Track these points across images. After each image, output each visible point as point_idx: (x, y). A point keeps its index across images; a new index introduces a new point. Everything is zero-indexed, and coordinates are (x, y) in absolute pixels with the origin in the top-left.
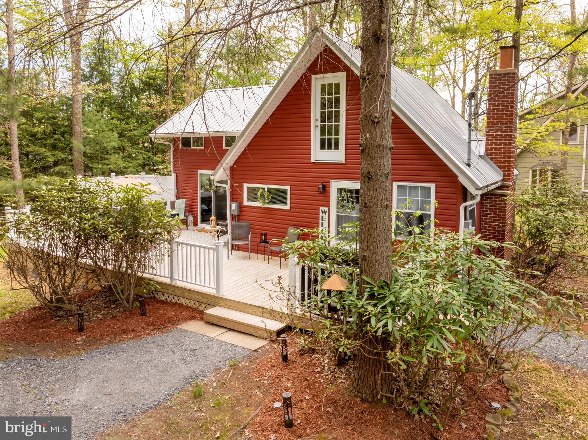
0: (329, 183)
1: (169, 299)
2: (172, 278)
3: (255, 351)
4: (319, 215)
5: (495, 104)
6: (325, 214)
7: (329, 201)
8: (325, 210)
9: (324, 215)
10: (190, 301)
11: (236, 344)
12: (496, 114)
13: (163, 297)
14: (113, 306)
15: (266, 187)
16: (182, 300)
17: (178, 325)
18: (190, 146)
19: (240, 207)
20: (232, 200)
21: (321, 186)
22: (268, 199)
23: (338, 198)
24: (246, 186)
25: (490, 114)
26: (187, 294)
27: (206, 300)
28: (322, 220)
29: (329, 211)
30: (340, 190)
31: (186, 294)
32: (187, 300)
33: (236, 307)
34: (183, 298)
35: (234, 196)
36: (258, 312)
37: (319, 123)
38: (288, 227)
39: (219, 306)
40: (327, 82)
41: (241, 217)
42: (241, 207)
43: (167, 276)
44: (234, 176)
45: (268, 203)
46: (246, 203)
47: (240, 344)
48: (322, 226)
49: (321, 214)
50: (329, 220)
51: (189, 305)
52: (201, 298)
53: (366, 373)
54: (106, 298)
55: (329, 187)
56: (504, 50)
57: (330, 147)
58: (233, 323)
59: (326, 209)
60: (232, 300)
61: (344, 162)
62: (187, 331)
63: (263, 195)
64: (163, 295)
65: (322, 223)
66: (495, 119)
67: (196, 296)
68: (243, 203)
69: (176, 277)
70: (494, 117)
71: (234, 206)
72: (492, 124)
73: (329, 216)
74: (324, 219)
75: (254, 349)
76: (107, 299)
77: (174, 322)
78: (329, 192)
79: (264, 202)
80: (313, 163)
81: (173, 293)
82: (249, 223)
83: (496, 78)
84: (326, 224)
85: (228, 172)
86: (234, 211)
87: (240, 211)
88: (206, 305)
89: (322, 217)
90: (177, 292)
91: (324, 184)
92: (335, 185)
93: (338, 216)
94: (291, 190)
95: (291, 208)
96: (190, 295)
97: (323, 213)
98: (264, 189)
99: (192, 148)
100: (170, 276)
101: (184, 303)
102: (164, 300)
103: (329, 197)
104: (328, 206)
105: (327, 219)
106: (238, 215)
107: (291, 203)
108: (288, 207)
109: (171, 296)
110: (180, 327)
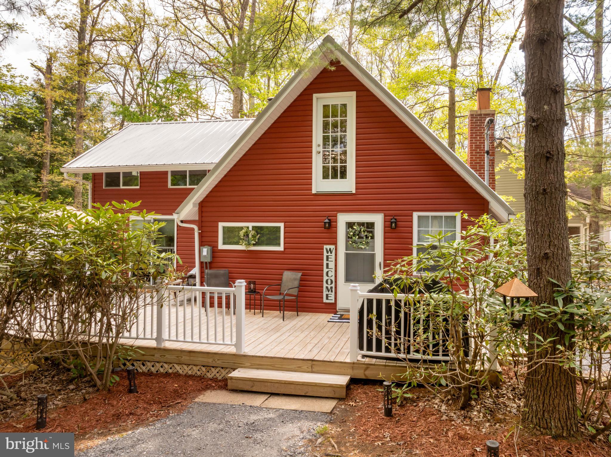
0: (336, 216)
1: (153, 369)
2: (159, 339)
3: (331, 413)
4: (323, 255)
5: (477, 143)
6: (331, 253)
7: (336, 238)
8: (330, 249)
9: (329, 254)
10: (190, 367)
11: (300, 409)
12: (479, 153)
13: (144, 368)
14: (71, 387)
15: (250, 225)
16: (178, 368)
17: (194, 398)
18: (119, 186)
19: (213, 252)
20: (202, 244)
21: (327, 221)
22: (255, 240)
23: (347, 233)
24: (221, 225)
25: (473, 153)
26: (188, 358)
27: (219, 362)
28: (327, 260)
29: (336, 249)
30: (350, 225)
31: (185, 358)
32: (185, 367)
33: (270, 365)
34: (178, 364)
35: (204, 239)
36: (305, 367)
37: (321, 149)
38: (283, 272)
39: (242, 367)
40: (330, 102)
41: (214, 265)
42: (215, 252)
43: (149, 337)
44: (204, 214)
45: (254, 245)
46: (221, 246)
47: (304, 408)
48: (327, 267)
49: (325, 254)
50: (336, 260)
51: (190, 373)
52: (210, 360)
53: (556, 401)
54: (53, 377)
55: (336, 222)
56: (482, 92)
57: (335, 176)
58: (277, 385)
59: (332, 247)
60: (262, 357)
61: (354, 192)
62: (214, 404)
63: (247, 235)
64: (144, 365)
65: (327, 264)
66: (478, 158)
67: (200, 359)
68: (217, 247)
69: (165, 336)
70: (477, 155)
71: (205, 251)
72: (475, 163)
73: (336, 255)
74: (329, 259)
75: (329, 411)
76: (56, 379)
77: (184, 396)
78: (336, 227)
79: (249, 244)
80: (315, 195)
81: (162, 359)
82: (227, 272)
83: (477, 118)
84: (332, 265)
85: (197, 209)
86: (205, 256)
87: (213, 257)
88: (219, 369)
89: (327, 257)
90: (169, 357)
91: (329, 218)
92: (343, 219)
93: (347, 255)
94: (285, 227)
95: (285, 249)
96: (192, 358)
97: (328, 253)
98: (248, 228)
99: (122, 187)
100: (155, 335)
101: (181, 372)
102: (146, 371)
103: (336, 233)
104: (335, 244)
105: (333, 259)
106: (210, 263)
107: (285, 243)
108: (281, 248)
109: (157, 364)
110: (197, 400)
